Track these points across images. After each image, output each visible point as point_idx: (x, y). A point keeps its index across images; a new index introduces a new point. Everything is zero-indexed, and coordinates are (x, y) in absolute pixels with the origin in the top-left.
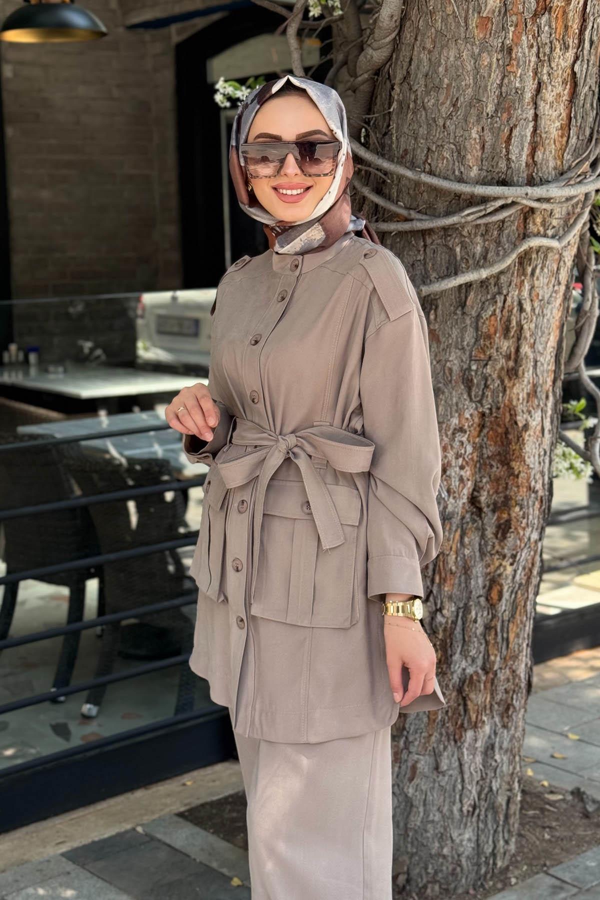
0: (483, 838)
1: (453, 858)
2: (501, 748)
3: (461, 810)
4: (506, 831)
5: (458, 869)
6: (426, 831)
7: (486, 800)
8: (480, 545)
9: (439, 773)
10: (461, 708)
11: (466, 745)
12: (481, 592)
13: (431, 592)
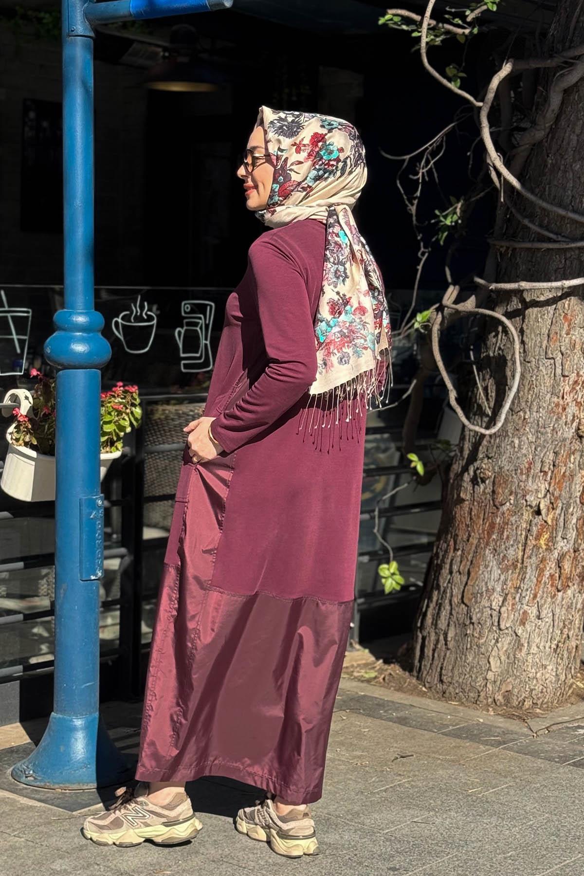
0: (560, 671)
1: (542, 680)
2: (576, 608)
3: (550, 647)
4: (573, 668)
5: (545, 689)
6: (527, 661)
7: (564, 643)
8: (579, 462)
9: (539, 619)
10: (557, 575)
11: (558, 601)
12: (578, 494)
13: (548, 491)
